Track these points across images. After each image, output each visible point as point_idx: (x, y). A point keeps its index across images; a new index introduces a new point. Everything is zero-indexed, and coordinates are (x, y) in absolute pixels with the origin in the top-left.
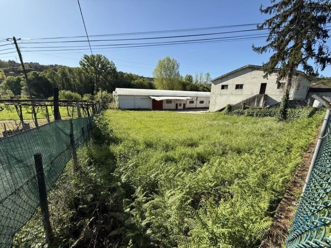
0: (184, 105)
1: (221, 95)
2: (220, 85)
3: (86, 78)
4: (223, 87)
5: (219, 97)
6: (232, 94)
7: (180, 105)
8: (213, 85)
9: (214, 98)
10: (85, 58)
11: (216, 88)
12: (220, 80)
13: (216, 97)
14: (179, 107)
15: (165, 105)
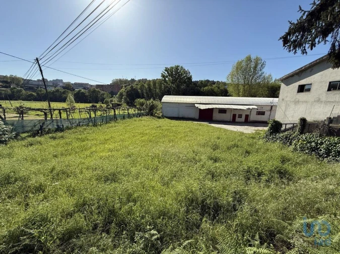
0: (247, 116)
1: (297, 102)
2: (296, 85)
3: (165, 87)
4: (302, 89)
5: (292, 106)
6: (319, 101)
7: (240, 116)
8: (283, 86)
9: (283, 108)
10: (166, 70)
11: (288, 91)
12: (296, 77)
13: (287, 106)
14: (238, 119)
15: (216, 116)
